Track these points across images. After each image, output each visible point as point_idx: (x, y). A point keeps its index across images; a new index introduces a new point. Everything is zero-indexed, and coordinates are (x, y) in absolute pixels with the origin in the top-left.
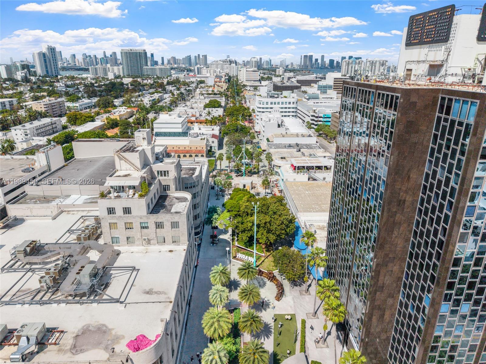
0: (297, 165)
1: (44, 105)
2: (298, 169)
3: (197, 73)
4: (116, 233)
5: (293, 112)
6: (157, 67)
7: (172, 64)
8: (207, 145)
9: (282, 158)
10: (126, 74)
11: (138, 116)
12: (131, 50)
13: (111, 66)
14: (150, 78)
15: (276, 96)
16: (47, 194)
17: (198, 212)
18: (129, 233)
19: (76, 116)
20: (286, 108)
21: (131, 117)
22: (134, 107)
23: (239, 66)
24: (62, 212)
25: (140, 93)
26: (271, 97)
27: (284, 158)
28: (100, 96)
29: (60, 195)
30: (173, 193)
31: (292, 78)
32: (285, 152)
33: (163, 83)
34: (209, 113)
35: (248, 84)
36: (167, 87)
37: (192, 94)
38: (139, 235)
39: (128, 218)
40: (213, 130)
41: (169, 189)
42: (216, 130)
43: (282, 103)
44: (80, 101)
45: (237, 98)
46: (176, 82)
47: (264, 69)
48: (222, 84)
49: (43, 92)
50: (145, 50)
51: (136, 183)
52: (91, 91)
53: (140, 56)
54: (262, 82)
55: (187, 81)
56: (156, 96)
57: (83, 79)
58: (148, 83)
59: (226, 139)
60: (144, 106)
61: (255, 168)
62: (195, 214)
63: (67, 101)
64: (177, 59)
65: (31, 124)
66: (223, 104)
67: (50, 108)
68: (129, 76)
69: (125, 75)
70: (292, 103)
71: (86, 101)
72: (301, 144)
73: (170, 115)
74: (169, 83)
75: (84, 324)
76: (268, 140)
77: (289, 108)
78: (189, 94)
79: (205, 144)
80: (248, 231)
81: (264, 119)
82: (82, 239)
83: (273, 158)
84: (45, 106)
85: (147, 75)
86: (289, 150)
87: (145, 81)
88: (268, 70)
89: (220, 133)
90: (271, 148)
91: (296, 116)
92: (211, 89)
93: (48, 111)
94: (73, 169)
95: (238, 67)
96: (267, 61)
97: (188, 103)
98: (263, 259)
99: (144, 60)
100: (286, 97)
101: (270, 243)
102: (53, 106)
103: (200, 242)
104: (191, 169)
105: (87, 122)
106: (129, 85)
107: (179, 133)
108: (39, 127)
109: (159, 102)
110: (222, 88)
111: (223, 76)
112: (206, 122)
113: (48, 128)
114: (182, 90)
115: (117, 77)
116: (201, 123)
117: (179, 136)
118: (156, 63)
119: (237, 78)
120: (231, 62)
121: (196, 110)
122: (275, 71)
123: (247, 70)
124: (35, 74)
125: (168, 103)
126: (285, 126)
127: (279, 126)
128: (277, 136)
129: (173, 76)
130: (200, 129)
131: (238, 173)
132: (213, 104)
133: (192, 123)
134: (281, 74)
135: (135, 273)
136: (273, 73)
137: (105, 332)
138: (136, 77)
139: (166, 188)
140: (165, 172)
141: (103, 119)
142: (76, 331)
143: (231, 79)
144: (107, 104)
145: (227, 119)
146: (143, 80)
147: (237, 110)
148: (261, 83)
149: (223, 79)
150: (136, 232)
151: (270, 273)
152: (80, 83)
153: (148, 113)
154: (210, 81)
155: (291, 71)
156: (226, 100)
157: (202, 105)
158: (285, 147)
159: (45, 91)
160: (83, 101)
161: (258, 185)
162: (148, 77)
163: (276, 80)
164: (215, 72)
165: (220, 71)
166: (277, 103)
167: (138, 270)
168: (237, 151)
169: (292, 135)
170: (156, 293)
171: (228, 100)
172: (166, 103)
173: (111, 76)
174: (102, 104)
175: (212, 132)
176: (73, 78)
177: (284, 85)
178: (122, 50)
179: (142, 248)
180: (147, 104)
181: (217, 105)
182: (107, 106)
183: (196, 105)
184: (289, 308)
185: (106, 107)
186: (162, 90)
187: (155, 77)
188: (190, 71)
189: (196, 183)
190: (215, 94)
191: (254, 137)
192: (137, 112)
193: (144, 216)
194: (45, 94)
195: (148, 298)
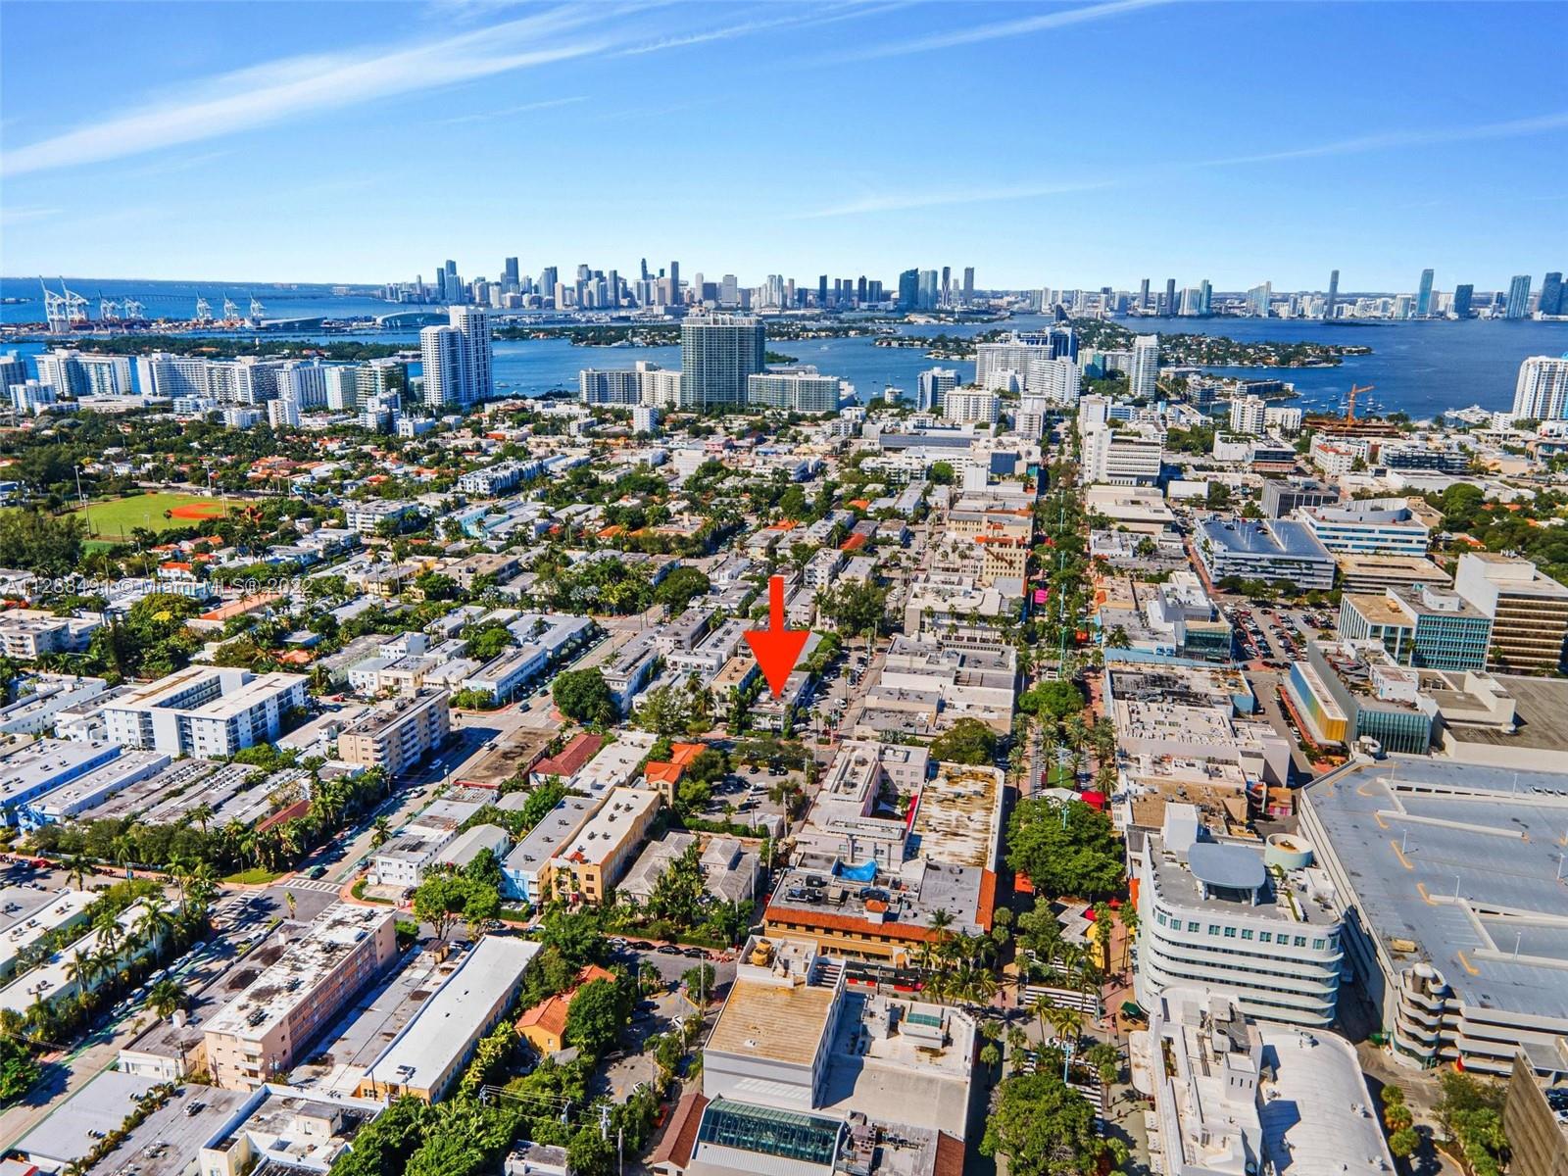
10: (691, 398)
53: (741, 341)
69: (689, 401)
99: (753, 353)
107: (800, 1124)
117: (797, 1153)
129: (846, 413)
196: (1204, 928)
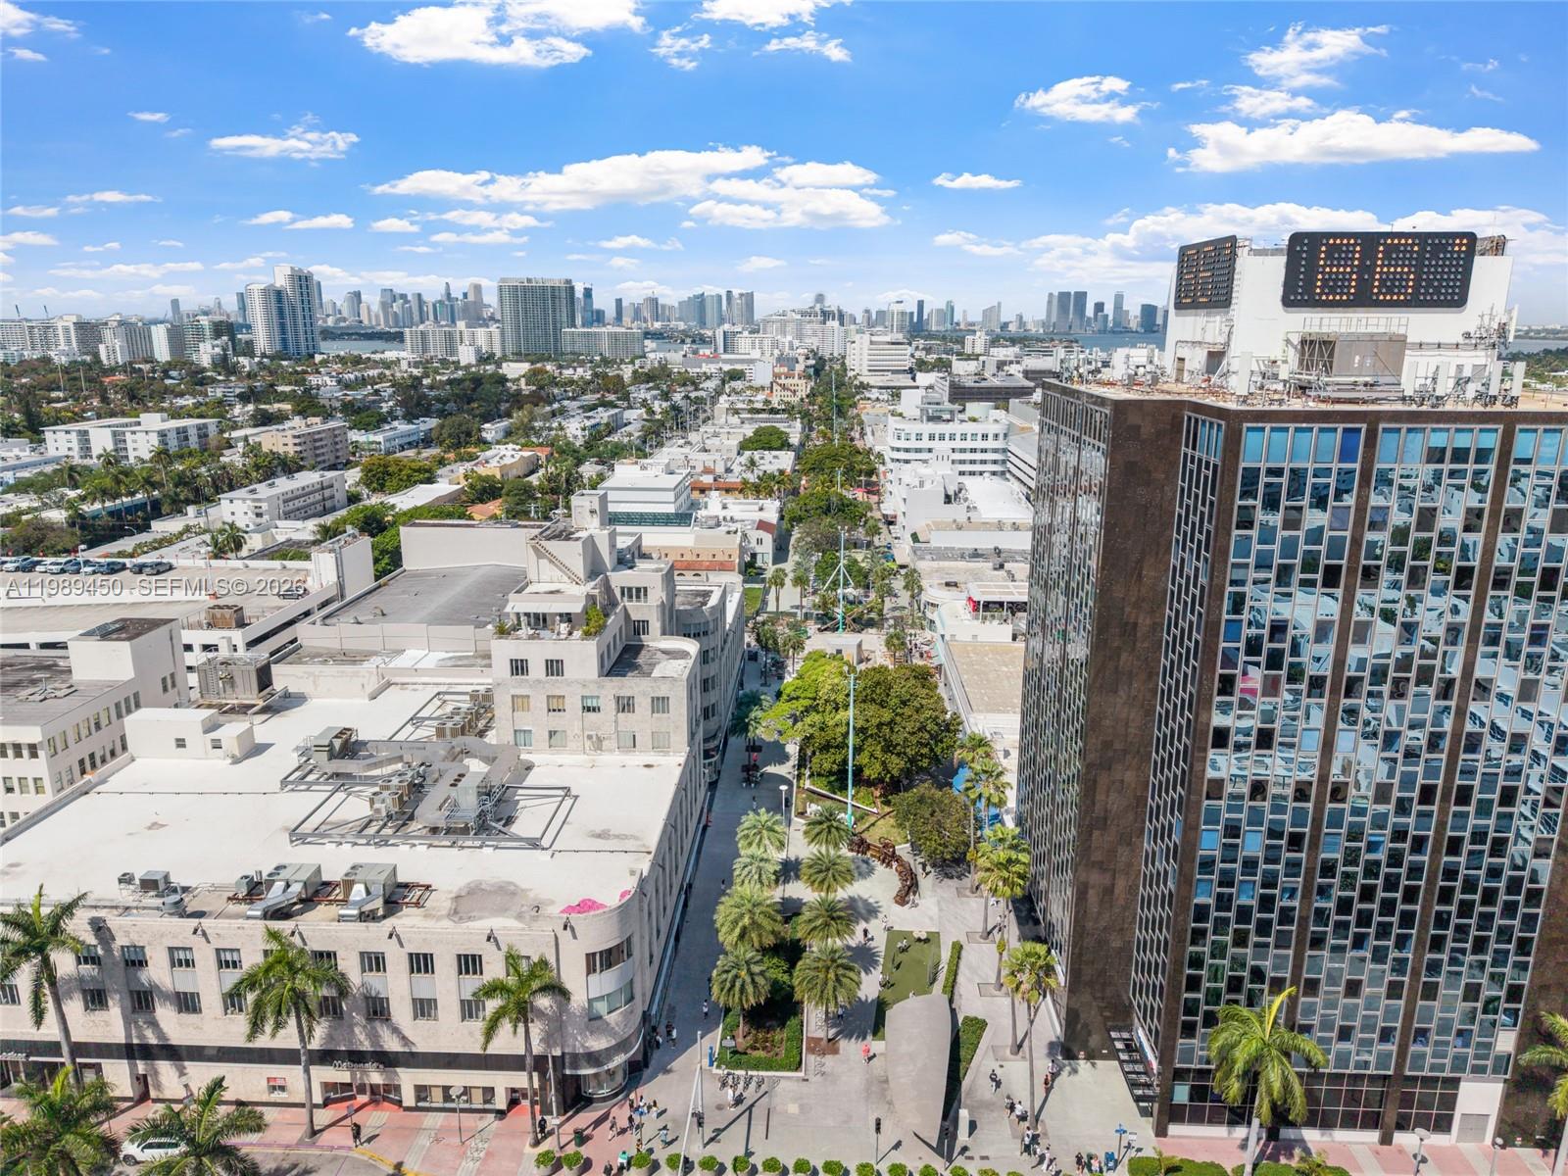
0: (983, 599)
1: (295, 437)
2: (987, 608)
3: (721, 349)
4: (524, 721)
5: (995, 462)
6: (604, 330)
7: (645, 321)
8: (742, 550)
9: (948, 584)
10: (510, 349)
11: (551, 469)
12: (529, 281)
13: (468, 326)
14: (582, 364)
15: (947, 416)
16: (349, 645)
17: (713, 701)
18: (556, 721)
19: (386, 466)
20: (973, 451)
21: (532, 472)
22: (541, 445)
23: (853, 327)
24: (389, 684)
25: (556, 406)
26: (931, 419)
27: (956, 585)
28: (442, 414)
29: (379, 648)
30: (656, 640)
31: (1011, 362)
32: (957, 568)
33: (620, 378)
34: (753, 463)
35: (873, 380)
36: (632, 388)
37: (705, 411)
38: (577, 724)
39: (556, 687)
40: (761, 509)
41: (646, 631)
42: (771, 510)
43: (964, 437)
44: (387, 427)
45: (837, 421)
46: (659, 376)
47: (930, 336)
48: (796, 380)
49: (279, 401)
50: (568, 282)
51: (576, 608)
52: (414, 401)
53: (553, 297)
54: (919, 375)
55: (693, 371)
56: (603, 415)
57: (387, 365)
58: (575, 377)
59: (796, 534)
60: (568, 444)
61: (870, 610)
62: (705, 705)
63: (351, 428)
64: (663, 306)
65: (271, 485)
66: (795, 440)
67: (309, 445)
68: (519, 357)
69: (509, 352)
70: (990, 437)
71: (402, 427)
72: (1010, 551)
73: (643, 468)
74: (640, 378)
75: (469, 880)
76: (915, 537)
77: (983, 451)
78: (697, 410)
79: (736, 546)
80: (837, 747)
81: (906, 479)
82: (448, 732)
83: (924, 583)
84: (297, 441)
85: (572, 353)
86: (972, 565)
87: (568, 372)
88: (944, 338)
89: (782, 518)
90: (922, 558)
91: (1003, 473)
92: (761, 397)
93: (304, 455)
94: (404, 592)
95: (846, 332)
96: (939, 311)
97: (693, 437)
98: (872, 819)
99: (564, 309)
100: (974, 420)
101: (892, 777)
102: (315, 441)
103: (715, 777)
104: (698, 594)
105: (415, 483)
106: (523, 380)
107: (668, 515)
108: (290, 495)
109: (609, 434)
110: (794, 392)
111: (801, 359)
112: (744, 488)
113: (311, 499)
114: (677, 397)
115: (485, 359)
116: (728, 491)
117: (666, 524)
118: (598, 317)
119: (843, 364)
120: (826, 315)
121: (717, 456)
122: (961, 341)
123: (874, 339)
124: (248, 350)
125: (637, 434)
126: (966, 500)
127: (948, 499)
128: (940, 527)
129: (651, 356)
130: (725, 507)
131: (824, 623)
132: (768, 440)
133: (703, 491)
134: (978, 350)
135: (568, 802)
136: (957, 347)
137: (514, 894)
138: (542, 359)
139: (639, 628)
140: (638, 590)
141: (454, 476)
142: (455, 890)
143: (824, 366)
144: (463, 436)
145: (803, 482)
146: (560, 367)
147: (834, 457)
148: (914, 379)
149: (800, 367)
150: (571, 720)
151: (886, 846)
152: (382, 378)
153: (579, 462)
154: (761, 375)
155: (1013, 341)
156: (803, 429)
157: (734, 443)
158: (962, 557)
159: (283, 398)
160: (395, 429)
161: (878, 653)
162: (576, 360)
163: (963, 369)
164: (775, 344)
165: (791, 343)
166: (947, 437)
167: (576, 797)
168: (826, 568)
169: (986, 526)
170: (617, 837)
171: (811, 429)
172: (630, 435)
173: (466, 356)
174: (450, 436)
175: (758, 516)
176: (357, 361)
177: (983, 384)
178: (503, 280)
179: (581, 758)
180: (575, 437)
181: (778, 444)
182: (464, 441)
183: (716, 441)
184: (927, 920)
185: (458, 445)
186: (619, 399)
187: (598, 358)
188: (703, 340)
189: (711, 627)
190: (773, 411)
191: (876, 531)
192: (548, 461)
193: (591, 682)
194: (287, 407)
195: (600, 844)
196: (925, 437)
